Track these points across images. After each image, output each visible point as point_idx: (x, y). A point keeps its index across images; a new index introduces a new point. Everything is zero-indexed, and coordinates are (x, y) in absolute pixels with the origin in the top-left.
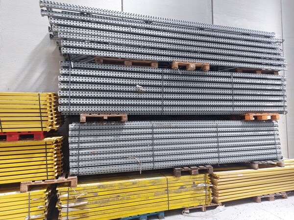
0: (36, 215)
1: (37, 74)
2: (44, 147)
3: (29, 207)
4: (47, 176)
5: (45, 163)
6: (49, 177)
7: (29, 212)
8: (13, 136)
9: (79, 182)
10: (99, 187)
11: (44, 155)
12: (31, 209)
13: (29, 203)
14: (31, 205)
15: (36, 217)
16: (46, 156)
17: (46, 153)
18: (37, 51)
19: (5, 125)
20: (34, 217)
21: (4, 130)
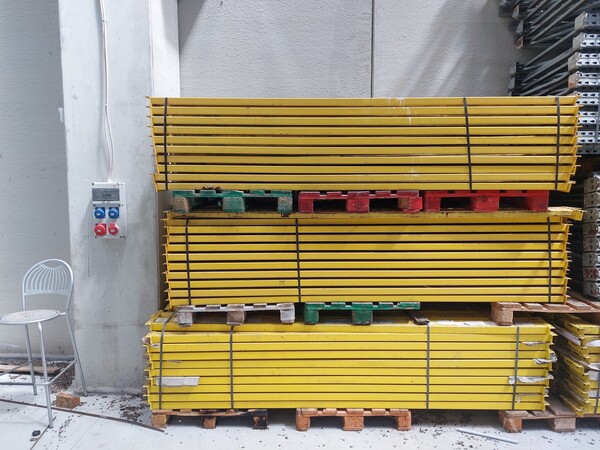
0: (530, 377)
2: (545, 228)
3: (517, 359)
4: (550, 295)
5: (546, 264)
6: (554, 299)
7: (516, 368)
8: (490, 200)
11: (545, 246)
12: (521, 363)
13: (517, 350)
14: (521, 354)
15: (531, 382)
16: (549, 250)
17: (550, 242)
19: (478, 174)
20: (525, 380)
21: (475, 187)
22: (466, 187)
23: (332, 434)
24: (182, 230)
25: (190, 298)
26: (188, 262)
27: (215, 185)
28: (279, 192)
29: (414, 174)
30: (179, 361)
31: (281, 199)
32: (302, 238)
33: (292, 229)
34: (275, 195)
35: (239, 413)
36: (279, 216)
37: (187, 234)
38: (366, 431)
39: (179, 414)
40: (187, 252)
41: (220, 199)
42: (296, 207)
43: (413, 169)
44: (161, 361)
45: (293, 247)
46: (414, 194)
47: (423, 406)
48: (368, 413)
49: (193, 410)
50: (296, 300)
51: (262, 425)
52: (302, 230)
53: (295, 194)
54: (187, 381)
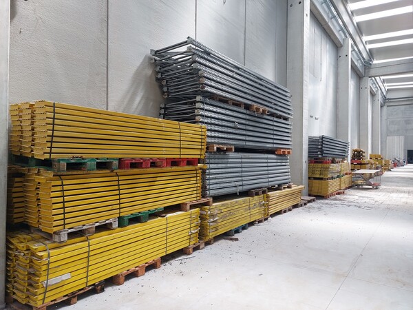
0: (194, 230)
1: (138, 99)
3: (191, 224)
4: (197, 197)
7: (191, 228)
8: (184, 161)
9: (214, 202)
10: (223, 205)
11: (196, 179)
13: (191, 220)
14: (192, 222)
17: (197, 177)
18: (138, 73)
19: (183, 152)
20: (193, 232)
21: (182, 157)
22: (178, 156)
23: (134, 281)
24: (59, 183)
25: (64, 224)
26: (64, 202)
27: (80, 155)
28: (114, 159)
29: (164, 151)
30: (59, 266)
31: (114, 162)
32: (121, 183)
33: (116, 178)
34: (112, 160)
35: (91, 288)
36: (109, 171)
37: (62, 185)
38: (146, 274)
39: (56, 302)
40: (63, 196)
41: (84, 163)
42: (120, 167)
43: (164, 149)
44: (48, 269)
45: (116, 188)
46: (164, 160)
47: (164, 254)
48: (147, 265)
49: (64, 296)
50: (118, 215)
51: (102, 290)
52: (121, 178)
53: (120, 159)
54: (64, 278)
